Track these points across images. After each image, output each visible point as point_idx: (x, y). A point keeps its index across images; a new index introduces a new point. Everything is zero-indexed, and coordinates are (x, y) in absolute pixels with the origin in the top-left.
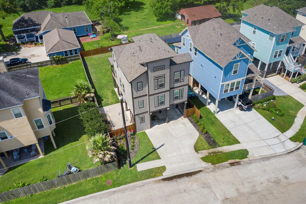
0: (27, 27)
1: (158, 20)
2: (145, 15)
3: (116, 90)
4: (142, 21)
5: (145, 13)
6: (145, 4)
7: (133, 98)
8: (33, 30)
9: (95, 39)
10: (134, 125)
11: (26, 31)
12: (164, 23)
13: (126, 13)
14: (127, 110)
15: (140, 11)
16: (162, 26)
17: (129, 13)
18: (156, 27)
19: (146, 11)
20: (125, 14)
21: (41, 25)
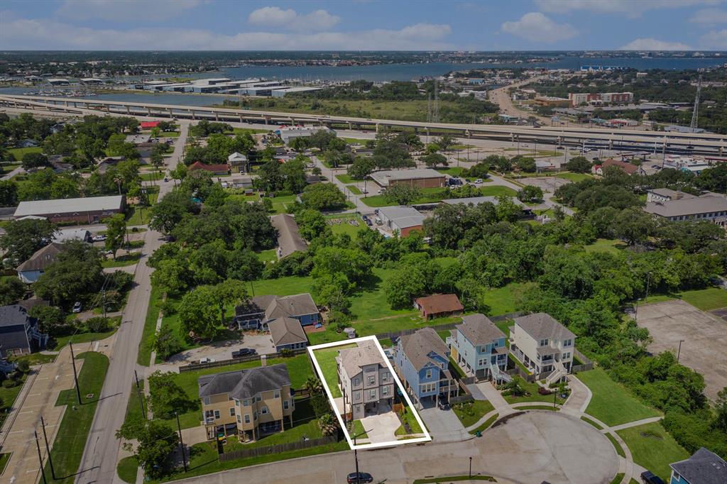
0: (251, 313)
1: (393, 308)
2: (379, 299)
3: (340, 386)
4: (374, 307)
5: (379, 296)
6: (381, 281)
7: (352, 391)
8: (257, 316)
9: (320, 330)
10: (352, 413)
11: (250, 317)
12: (399, 312)
13: (357, 294)
14: (347, 403)
15: (374, 292)
16: (395, 317)
17: (361, 293)
18: (389, 318)
19: (382, 292)
20: (356, 296)
21: (265, 311)
